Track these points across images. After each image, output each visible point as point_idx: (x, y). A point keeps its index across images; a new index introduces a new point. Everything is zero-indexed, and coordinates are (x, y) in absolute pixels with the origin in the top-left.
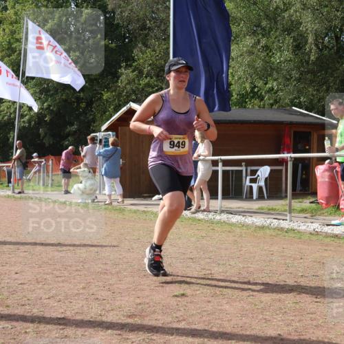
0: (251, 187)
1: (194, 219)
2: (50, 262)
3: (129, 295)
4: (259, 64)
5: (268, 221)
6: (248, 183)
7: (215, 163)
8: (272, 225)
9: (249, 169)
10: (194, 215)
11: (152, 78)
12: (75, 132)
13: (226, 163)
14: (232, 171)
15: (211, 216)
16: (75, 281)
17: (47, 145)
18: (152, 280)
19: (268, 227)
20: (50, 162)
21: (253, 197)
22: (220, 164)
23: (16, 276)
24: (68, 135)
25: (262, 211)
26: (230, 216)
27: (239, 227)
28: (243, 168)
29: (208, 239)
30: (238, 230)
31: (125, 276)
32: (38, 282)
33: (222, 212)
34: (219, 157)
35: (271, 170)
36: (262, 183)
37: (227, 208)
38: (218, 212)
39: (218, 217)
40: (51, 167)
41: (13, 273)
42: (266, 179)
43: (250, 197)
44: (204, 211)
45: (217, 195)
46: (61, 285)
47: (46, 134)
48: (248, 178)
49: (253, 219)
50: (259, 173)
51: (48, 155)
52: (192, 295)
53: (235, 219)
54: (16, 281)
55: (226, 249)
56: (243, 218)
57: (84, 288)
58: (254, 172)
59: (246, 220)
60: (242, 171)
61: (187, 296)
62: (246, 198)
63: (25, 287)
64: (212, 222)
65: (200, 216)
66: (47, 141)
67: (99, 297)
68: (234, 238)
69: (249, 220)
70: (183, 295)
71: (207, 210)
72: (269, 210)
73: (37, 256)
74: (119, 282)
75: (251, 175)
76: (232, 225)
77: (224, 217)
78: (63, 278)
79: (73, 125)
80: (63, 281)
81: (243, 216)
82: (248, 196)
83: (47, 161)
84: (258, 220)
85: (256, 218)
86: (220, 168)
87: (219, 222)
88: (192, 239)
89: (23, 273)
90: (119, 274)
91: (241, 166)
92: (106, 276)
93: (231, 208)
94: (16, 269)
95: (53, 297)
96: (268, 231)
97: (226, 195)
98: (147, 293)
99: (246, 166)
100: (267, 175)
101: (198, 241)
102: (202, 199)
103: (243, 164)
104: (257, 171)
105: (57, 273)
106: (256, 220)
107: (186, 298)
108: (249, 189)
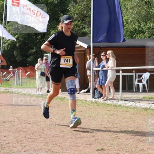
0: (138, 85)
1: (106, 104)
2: (24, 130)
3: (71, 149)
4: (143, 12)
5: (150, 105)
6: (137, 83)
7: (118, 71)
8: (152, 107)
9: (137, 74)
10: (105, 102)
11: (79, 21)
12: (34, 53)
13: (124, 71)
14: (127, 75)
15: (115, 102)
16: (39, 141)
17: (18, 61)
18: (84, 141)
19: (149, 109)
20: (21, 71)
21: (139, 91)
22: (121, 72)
23: (5, 139)
24: (30, 55)
25: (145, 99)
26: (127, 102)
27: (132, 109)
28: (134, 74)
29: (114, 116)
30: (132, 111)
31: (68, 138)
32: (18, 142)
33: (122, 100)
34: (120, 68)
35: (150, 75)
36: (145, 83)
37: (124, 97)
38: (120, 100)
39: (119, 103)
40: (21, 74)
41: (3, 136)
42: (147, 80)
43: (138, 91)
44: (111, 99)
45: (119, 90)
46: (31, 143)
47: (18, 54)
48: (137, 80)
49: (140, 104)
50: (143, 77)
51: (19, 67)
52: (108, 150)
53: (130, 104)
54: (5, 141)
55: (126, 122)
56: (135, 103)
57: (45, 145)
58: (140, 76)
59: (136, 105)
60: (133, 76)
61: (105, 150)
62: (135, 91)
63: (11, 145)
64: (116, 106)
65: (109, 102)
66: (18, 59)
67: (54, 151)
68: (129, 115)
69: (138, 104)
70: (102, 149)
71: (113, 99)
72: (150, 98)
73: (16, 126)
74: (64, 142)
75: (138, 78)
76: (128, 107)
77: (123, 103)
78: (32, 140)
79: (33, 49)
80: (32, 142)
81: (135, 102)
82: (137, 90)
83: (19, 70)
84: (143, 105)
85: (142, 103)
86: (121, 74)
87: (120, 106)
88: (105, 116)
89: (9, 137)
90: (64, 137)
91: (133, 72)
92: (57, 138)
93: (127, 97)
94: (5, 134)
95: (27, 151)
96: (149, 111)
97: (124, 90)
98: (81, 148)
99: (135, 73)
100: (148, 78)
101: (109, 117)
102: (110, 92)
103: (134, 71)
104: (142, 75)
105: (29, 137)
106: (142, 105)
107: (104, 151)
108: (137, 86)
